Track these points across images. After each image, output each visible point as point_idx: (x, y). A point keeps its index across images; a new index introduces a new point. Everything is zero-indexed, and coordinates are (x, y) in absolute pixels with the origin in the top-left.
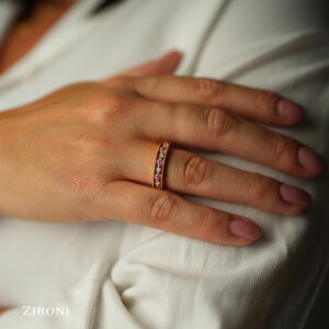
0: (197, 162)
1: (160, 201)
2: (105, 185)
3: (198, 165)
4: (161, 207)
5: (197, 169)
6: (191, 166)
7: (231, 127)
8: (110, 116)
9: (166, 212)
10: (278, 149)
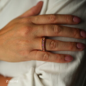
0: (53, 43)
1: (45, 55)
2: (29, 53)
3: (53, 44)
4: (45, 57)
5: (53, 45)
6: (52, 44)
7: (61, 30)
8: (27, 33)
9: (47, 58)
10: (75, 34)
